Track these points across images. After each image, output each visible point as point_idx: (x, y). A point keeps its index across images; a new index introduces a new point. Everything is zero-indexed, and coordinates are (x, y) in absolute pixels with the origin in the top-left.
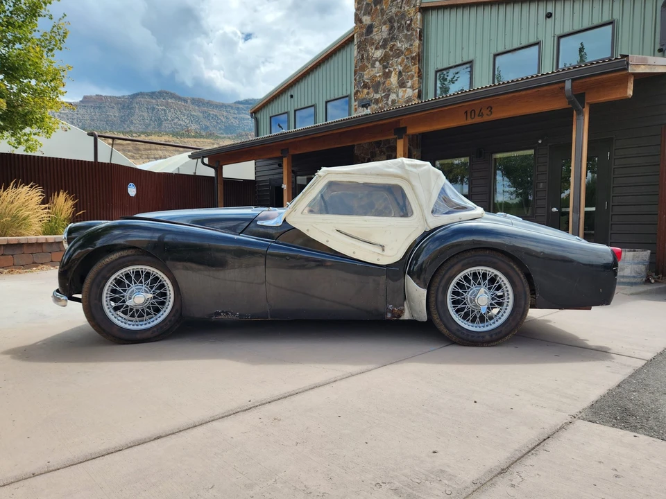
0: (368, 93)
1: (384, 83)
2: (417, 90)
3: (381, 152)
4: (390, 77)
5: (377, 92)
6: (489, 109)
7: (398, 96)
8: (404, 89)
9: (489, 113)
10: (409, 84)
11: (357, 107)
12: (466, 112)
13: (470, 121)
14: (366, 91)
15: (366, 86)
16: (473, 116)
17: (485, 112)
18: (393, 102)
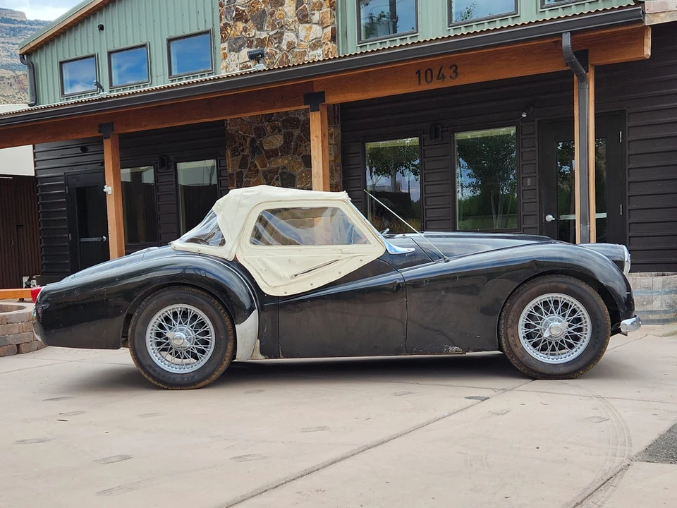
0: (245, 30)
1: (272, 14)
2: (329, 29)
3: (274, 128)
4: (282, 5)
5: (261, 29)
6: (454, 68)
7: (297, 36)
8: (308, 25)
9: (454, 75)
10: (316, 17)
11: (226, 51)
12: (419, 72)
13: (424, 87)
14: (240, 25)
15: (240, 17)
16: (429, 79)
17: (447, 72)
18: (291, 46)
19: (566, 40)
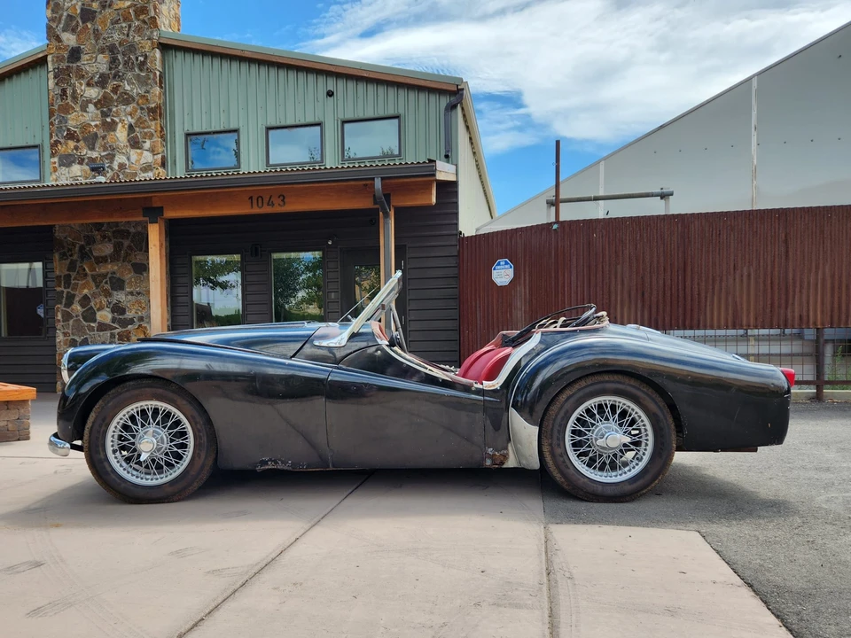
0: (76, 148)
1: (104, 137)
2: (160, 156)
3: (104, 237)
4: (115, 130)
5: (92, 149)
6: (282, 198)
7: (128, 159)
8: (139, 151)
9: (282, 203)
10: (147, 145)
11: (57, 165)
12: (251, 198)
13: (256, 210)
14: (72, 144)
15: (71, 136)
16: (260, 205)
17: (277, 201)
18: (122, 166)
19: (378, 184)
